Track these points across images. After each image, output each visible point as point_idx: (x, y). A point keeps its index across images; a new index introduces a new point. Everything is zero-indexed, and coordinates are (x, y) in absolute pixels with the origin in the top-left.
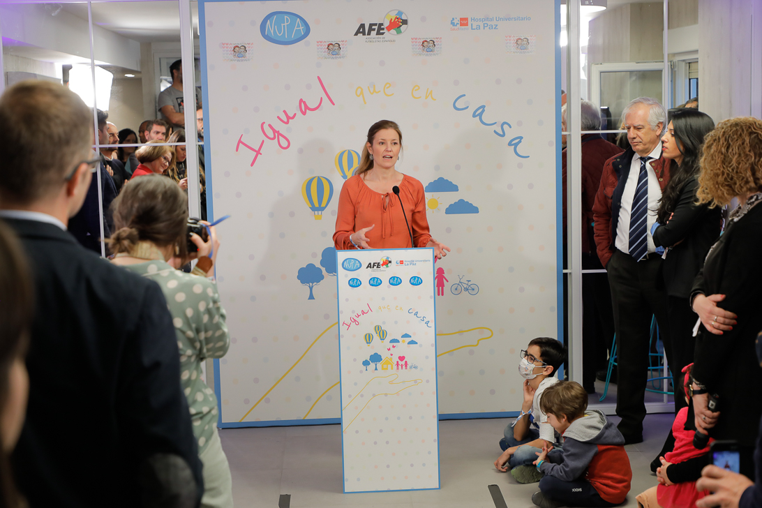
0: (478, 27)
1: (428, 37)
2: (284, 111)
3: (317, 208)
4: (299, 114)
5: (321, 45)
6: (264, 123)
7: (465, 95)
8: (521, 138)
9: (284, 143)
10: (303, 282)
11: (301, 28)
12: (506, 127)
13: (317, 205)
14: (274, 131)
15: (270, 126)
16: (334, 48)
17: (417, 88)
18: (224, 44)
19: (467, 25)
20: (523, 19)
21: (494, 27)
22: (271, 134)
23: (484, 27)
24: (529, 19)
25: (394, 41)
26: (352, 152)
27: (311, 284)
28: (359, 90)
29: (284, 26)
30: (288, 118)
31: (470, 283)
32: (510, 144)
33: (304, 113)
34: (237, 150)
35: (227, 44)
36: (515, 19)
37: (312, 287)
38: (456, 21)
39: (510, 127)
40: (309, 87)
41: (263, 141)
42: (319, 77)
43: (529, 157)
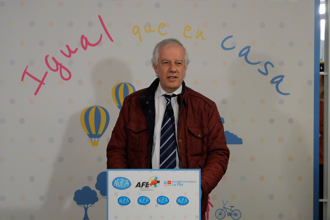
2: (67, 46)
3: (94, 135)
4: (80, 48)
6: (48, 56)
7: (231, 36)
8: (282, 77)
9: (66, 75)
10: (78, 203)
12: (269, 66)
13: (94, 132)
14: (57, 64)
15: (53, 59)
17: (188, 28)
22: (54, 66)
26: (127, 84)
27: (86, 205)
28: (136, 29)
31: (233, 209)
32: (272, 82)
33: (85, 48)
34: (22, 80)
37: (87, 208)
39: (273, 66)
40: (90, 24)
41: (47, 73)
42: (99, 16)
43: (289, 94)
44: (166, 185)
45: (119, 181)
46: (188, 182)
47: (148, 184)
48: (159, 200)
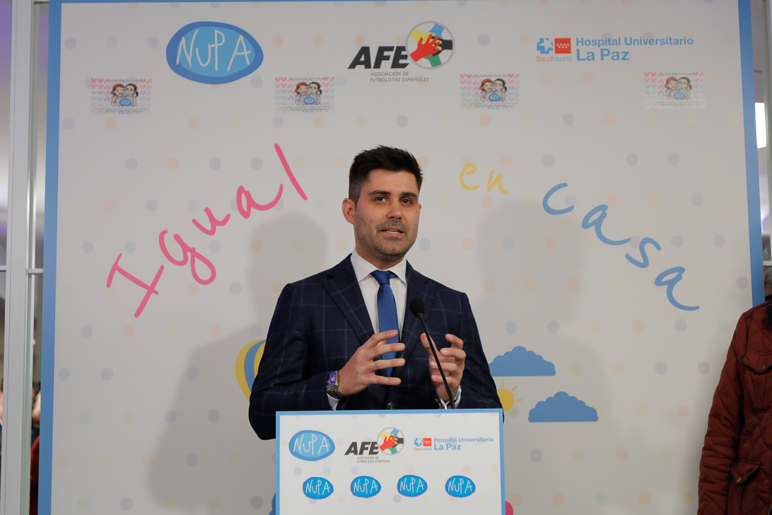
0: (591, 56)
1: (494, 72)
2: (207, 211)
4: (236, 215)
5: (284, 86)
6: (165, 232)
7: (565, 185)
8: (680, 270)
9: (204, 272)
11: (246, 53)
12: (649, 248)
14: (185, 248)
15: (177, 238)
16: (308, 92)
17: (470, 169)
18: (94, 81)
19: (568, 51)
20: (677, 42)
21: (621, 56)
22: (177, 253)
23: (602, 56)
24: (689, 41)
25: (426, 80)
29: (213, 49)
30: (215, 223)
32: (659, 282)
33: (246, 215)
34: (109, 284)
35: (101, 81)
36: (663, 42)
38: (547, 45)
39: (658, 248)
40: (257, 163)
41: (162, 268)
42: (277, 147)
43: (697, 308)
44: (419, 447)
45: (306, 442)
46: (472, 440)
47: (376, 446)
48: (403, 486)
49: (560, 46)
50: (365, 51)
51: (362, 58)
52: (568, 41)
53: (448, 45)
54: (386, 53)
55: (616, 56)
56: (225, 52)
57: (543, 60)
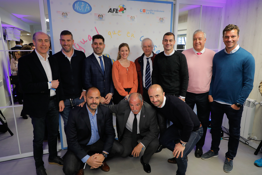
0: (149, 13)
1: (133, 15)
2: (83, 39)
5: (96, 15)
7: (143, 36)
11: (88, 8)
14: (79, 47)
15: (78, 44)
16: (100, 17)
17: (129, 33)
18: (58, 12)
19: (145, 12)
21: (153, 13)
23: (150, 13)
25: (122, 16)
26: (107, 55)
28: (109, 33)
29: (82, 6)
30: (84, 42)
33: (90, 40)
35: (59, 12)
36: (160, 11)
38: (142, 10)
39: (157, 47)
40: (92, 30)
42: (95, 27)
49: (144, 11)
50: (111, 9)
51: (110, 11)
52: (145, 10)
53: (125, 9)
54: (114, 10)
55: (152, 13)
56: (85, 7)
57: (141, 13)
